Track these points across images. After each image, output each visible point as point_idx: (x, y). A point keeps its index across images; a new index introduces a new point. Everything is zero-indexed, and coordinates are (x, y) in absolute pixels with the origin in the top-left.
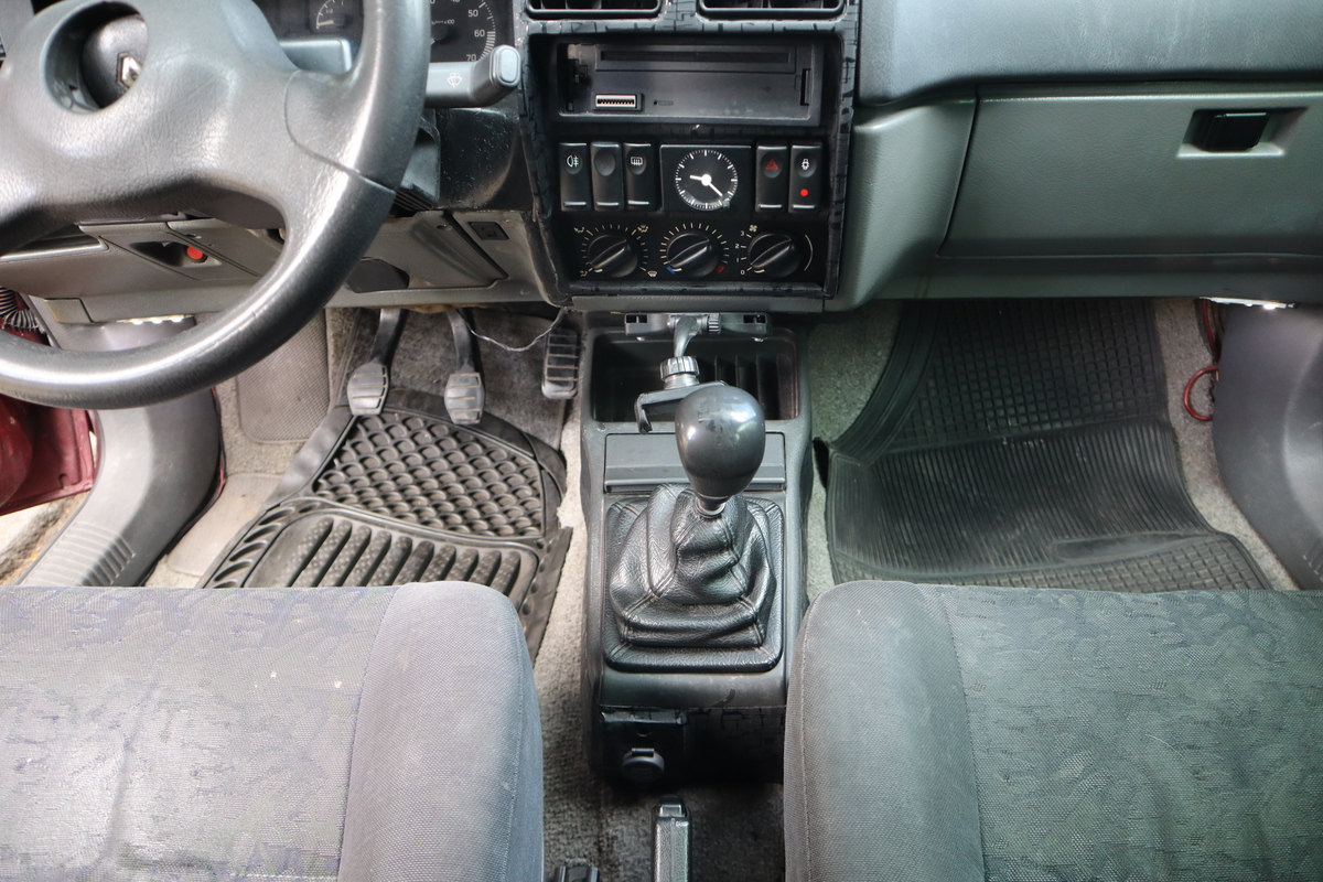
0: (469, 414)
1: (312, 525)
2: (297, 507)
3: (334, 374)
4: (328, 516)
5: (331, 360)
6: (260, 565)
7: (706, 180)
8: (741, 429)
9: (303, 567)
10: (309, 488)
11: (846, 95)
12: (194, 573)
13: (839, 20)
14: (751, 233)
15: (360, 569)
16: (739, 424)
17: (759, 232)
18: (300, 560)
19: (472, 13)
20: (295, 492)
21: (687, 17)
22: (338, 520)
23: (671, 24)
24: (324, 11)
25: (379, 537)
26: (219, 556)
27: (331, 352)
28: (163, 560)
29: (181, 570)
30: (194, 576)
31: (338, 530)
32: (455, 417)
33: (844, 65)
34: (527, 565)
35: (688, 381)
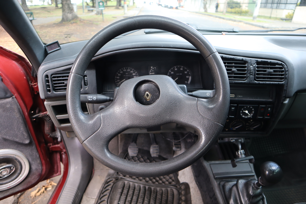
0: (156, 155)
1: (120, 184)
2: (115, 179)
3: (120, 145)
4: (123, 181)
5: (119, 142)
6: (110, 195)
7: (247, 112)
8: (276, 171)
9: (121, 195)
10: (116, 173)
11: (283, 97)
12: (93, 197)
13: (283, 82)
14: (251, 122)
15: (136, 195)
16: (275, 170)
17: (253, 121)
18: (120, 193)
19: (186, 72)
20: (113, 175)
21: (252, 81)
22: (126, 182)
23: (249, 82)
24: (151, 71)
25: (137, 186)
26: (99, 193)
27: (119, 140)
28: (84, 194)
29: (89, 197)
30: (93, 199)
31: (127, 185)
32: (152, 156)
33: (284, 91)
34: (175, 192)
35: (243, 156)
